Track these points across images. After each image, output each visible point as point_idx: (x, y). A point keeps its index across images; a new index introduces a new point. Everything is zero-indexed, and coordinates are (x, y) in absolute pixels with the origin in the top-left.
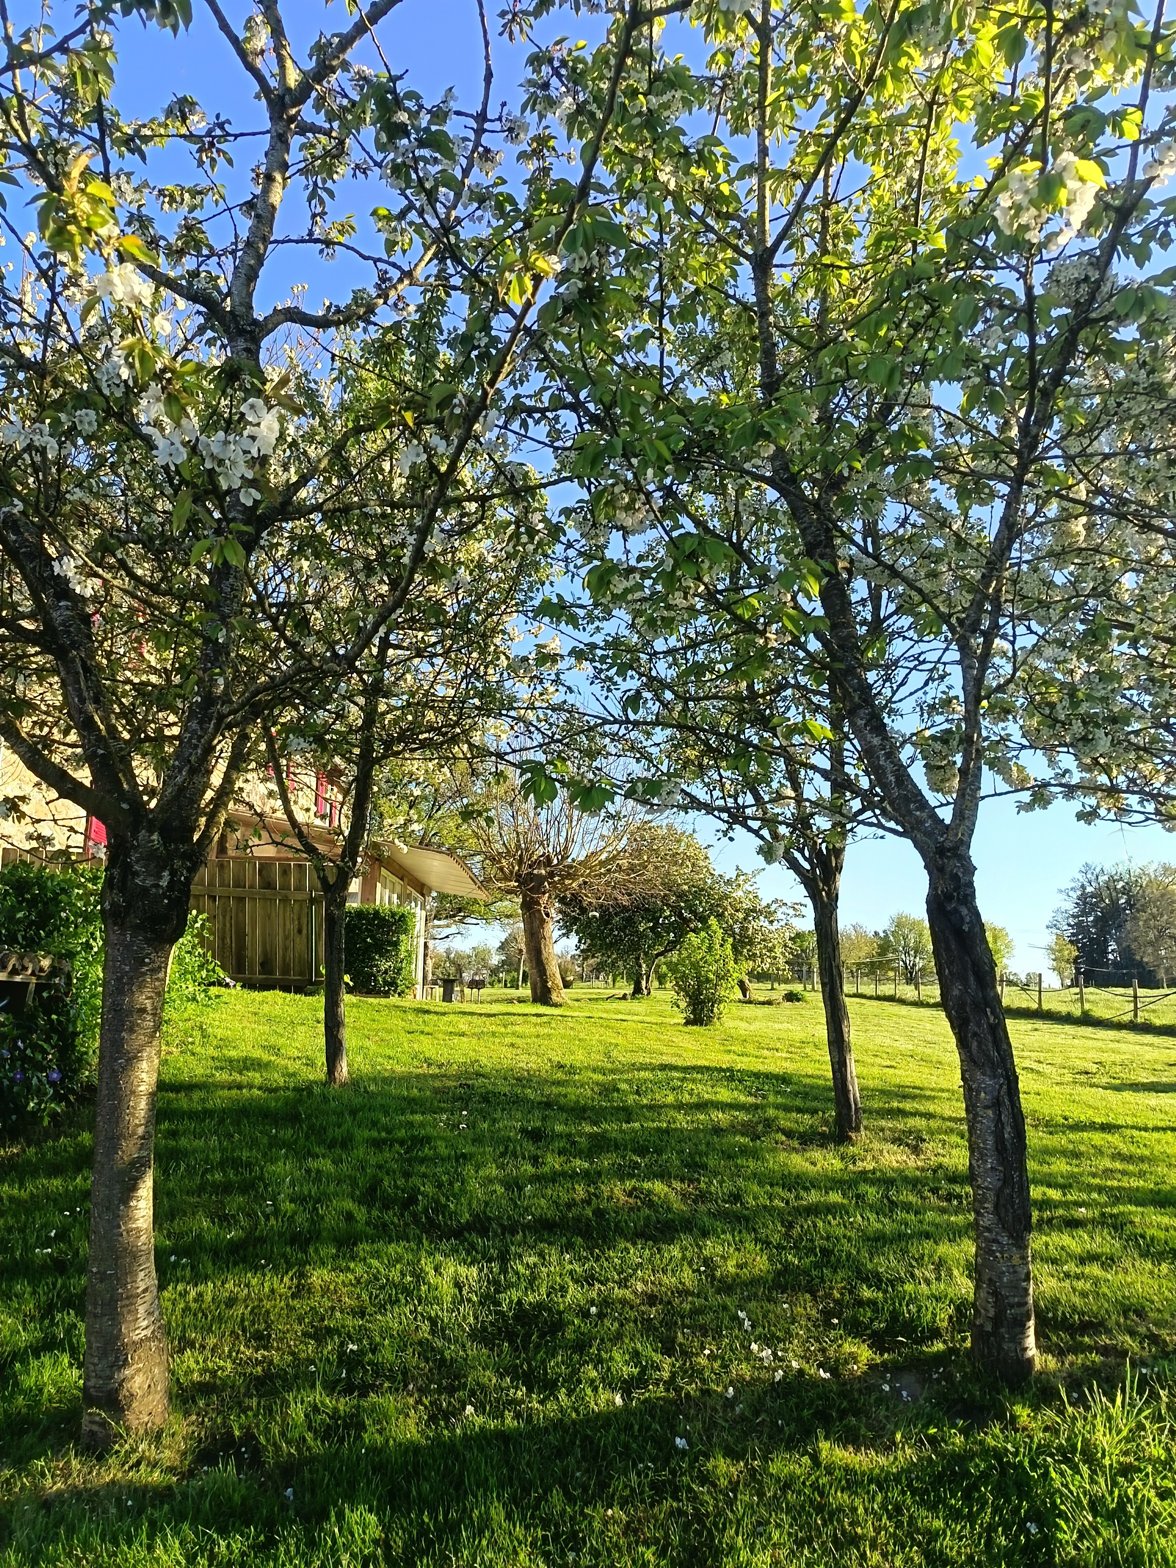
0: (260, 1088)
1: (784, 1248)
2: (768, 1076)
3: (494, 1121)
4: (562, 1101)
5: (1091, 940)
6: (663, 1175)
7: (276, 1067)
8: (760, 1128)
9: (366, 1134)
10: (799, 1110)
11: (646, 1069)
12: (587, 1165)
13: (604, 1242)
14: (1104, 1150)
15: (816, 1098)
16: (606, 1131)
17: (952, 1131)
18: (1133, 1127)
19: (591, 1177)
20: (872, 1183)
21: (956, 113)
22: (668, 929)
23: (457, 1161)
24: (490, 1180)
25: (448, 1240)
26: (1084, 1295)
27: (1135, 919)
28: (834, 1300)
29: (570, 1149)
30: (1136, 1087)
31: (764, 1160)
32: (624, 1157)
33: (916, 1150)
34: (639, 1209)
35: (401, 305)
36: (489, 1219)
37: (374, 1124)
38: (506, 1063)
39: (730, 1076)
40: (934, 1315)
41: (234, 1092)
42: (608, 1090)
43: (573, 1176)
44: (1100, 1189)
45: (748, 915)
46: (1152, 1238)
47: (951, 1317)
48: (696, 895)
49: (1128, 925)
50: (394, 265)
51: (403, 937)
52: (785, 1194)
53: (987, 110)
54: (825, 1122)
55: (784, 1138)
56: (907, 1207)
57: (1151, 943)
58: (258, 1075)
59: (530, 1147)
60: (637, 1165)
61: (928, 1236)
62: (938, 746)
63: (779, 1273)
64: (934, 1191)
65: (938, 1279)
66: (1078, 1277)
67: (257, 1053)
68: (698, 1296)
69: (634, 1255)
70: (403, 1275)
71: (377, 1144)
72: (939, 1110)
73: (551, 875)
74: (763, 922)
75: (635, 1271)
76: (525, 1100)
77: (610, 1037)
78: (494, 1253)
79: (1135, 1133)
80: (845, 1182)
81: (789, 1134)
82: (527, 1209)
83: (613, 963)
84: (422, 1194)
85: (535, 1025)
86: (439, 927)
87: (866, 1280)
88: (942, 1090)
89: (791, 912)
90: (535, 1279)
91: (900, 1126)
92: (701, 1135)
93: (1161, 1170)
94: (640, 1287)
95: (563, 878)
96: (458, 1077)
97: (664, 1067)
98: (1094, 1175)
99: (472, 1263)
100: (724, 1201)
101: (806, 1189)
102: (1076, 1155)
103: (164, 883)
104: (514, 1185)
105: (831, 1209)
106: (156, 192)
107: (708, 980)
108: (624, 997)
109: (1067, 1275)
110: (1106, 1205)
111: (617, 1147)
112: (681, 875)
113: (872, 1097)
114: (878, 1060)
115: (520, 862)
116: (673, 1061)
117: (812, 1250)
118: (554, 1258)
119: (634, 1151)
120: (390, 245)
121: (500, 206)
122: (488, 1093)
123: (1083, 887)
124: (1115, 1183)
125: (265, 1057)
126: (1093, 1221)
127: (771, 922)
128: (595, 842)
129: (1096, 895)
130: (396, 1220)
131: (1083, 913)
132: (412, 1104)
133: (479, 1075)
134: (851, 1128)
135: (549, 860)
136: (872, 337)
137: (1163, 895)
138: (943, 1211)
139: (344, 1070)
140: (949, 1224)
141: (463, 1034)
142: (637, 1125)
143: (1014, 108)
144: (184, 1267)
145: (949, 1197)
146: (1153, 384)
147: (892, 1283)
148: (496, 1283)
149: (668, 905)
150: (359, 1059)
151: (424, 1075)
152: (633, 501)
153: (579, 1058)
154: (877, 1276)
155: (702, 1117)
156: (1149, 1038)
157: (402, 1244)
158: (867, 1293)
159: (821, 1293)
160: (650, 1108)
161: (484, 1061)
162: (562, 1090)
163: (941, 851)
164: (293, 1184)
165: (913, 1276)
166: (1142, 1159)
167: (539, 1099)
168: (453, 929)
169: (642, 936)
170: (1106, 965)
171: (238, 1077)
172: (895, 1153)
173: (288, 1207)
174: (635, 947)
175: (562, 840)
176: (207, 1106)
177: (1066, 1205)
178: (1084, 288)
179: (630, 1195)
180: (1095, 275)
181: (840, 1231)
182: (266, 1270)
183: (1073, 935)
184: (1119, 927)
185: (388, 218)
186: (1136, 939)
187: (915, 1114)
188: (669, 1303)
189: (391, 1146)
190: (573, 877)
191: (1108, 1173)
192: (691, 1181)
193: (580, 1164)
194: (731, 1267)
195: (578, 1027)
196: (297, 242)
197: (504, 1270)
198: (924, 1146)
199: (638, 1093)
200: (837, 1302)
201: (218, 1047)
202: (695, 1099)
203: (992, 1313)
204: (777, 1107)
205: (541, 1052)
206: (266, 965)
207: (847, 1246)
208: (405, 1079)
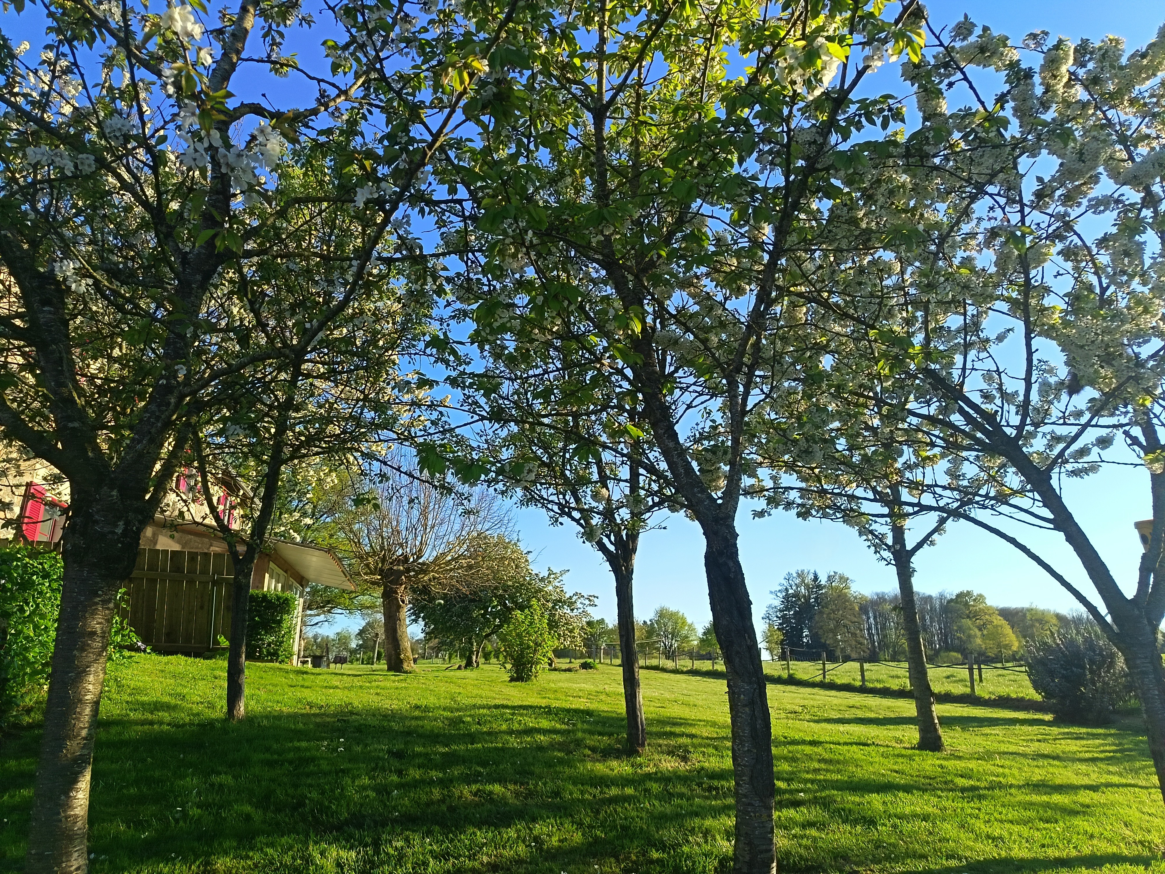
0: (168, 725)
1: (594, 827)
2: (577, 711)
3: (366, 745)
4: (420, 730)
5: (792, 627)
6: (501, 780)
7: (182, 709)
8: (572, 746)
9: (262, 756)
10: (600, 734)
11: (484, 708)
12: (441, 775)
13: (457, 829)
14: (813, 757)
15: (611, 726)
16: (456, 750)
17: (709, 745)
18: (830, 743)
19: (445, 783)
20: (656, 780)
21: (728, 33)
22: (495, 615)
23: (337, 774)
24: (364, 788)
25: (331, 832)
26: (807, 848)
27: (821, 613)
28: (632, 862)
29: (428, 763)
30: (829, 721)
31: (576, 768)
32: (470, 769)
33: (685, 759)
34: (483, 805)
35: (337, 114)
36: (364, 816)
37: (268, 749)
38: (374, 705)
39: (549, 711)
40: (704, 867)
41: (146, 727)
42: (455, 722)
43: (431, 783)
44: (812, 782)
45: (555, 605)
46: (850, 811)
47: (716, 868)
48: (518, 589)
49: (817, 618)
50: (334, 85)
51: (285, 616)
52: (593, 790)
53: (749, 32)
54: (618, 741)
55: (590, 752)
56: (681, 796)
57: (831, 630)
58: (167, 714)
59: (396, 764)
60: (480, 774)
61: (697, 815)
62: (709, 456)
63: (590, 845)
64: (700, 785)
65: (706, 842)
66: (802, 837)
67: (166, 699)
68: (530, 863)
69: (480, 836)
70: (294, 858)
71: (271, 764)
72: (699, 733)
73: (408, 570)
74: (567, 610)
75: (481, 848)
76: (391, 730)
77: (454, 689)
78: (369, 840)
79: (832, 746)
80: (636, 781)
81: (593, 749)
82: (395, 808)
83: (451, 642)
84: (309, 799)
85: (394, 681)
86: (311, 615)
87: (654, 846)
88: (700, 721)
89: (587, 602)
90: (402, 858)
91: (672, 743)
92: (529, 752)
93: (851, 768)
94: (485, 859)
95: (417, 573)
96: (334, 715)
97: (496, 707)
98: (808, 772)
99: (351, 848)
100: (547, 797)
101: (608, 786)
102: (794, 760)
103: (119, 531)
104: (383, 790)
105: (627, 799)
106: (139, 17)
107: (529, 647)
108: (459, 668)
109: (795, 836)
110: (816, 791)
111: (464, 762)
112: (508, 574)
113: (652, 724)
114: (652, 704)
115: (383, 560)
116: (505, 702)
117: (615, 827)
118: (417, 841)
119: (478, 764)
120: (335, 68)
121: (422, 47)
122: (361, 725)
123: (787, 590)
124: (822, 777)
125: (173, 702)
126: (809, 801)
127: (572, 610)
128: (443, 546)
129: (796, 595)
130: (287, 819)
131: (787, 609)
132: (299, 735)
133: (352, 713)
134: (638, 745)
135: (406, 559)
136: (675, 168)
137: (839, 596)
138: (707, 798)
139: (241, 709)
140: (710, 806)
141: (337, 687)
142: (479, 745)
143: (767, 33)
144: (103, 862)
145: (710, 789)
146: (851, 218)
147: (673, 847)
148: (372, 862)
149: (496, 596)
150: (252, 703)
151: (308, 714)
152: (517, 251)
153: (431, 701)
154: (662, 842)
155: (529, 739)
156: (833, 693)
157: (293, 836)
158: (655, 855)
159: (622, 857)
160: (489, 733)
161: (356, 703)
162: (420, 723)
163: (716, 520)
164: (199, 794)
165: (688, 841)
166: (838, 762)
167: (402, 729)
168: (322, 617)
169: (475, 621)
170: (802, 646)
171: (149, 716)
172: (670, 761)
173: (194, 812)
174: (468, 630)
175: (418, 543)
176: (123, 737)
177: (791, 792)
178: (814, 148)
179: (475, 795)
180: (820, 140)
181: (634, 814)
182: (177, 861)
183: (780, 624)
184: (810, 619)
185: (335, 47)
186: (821, 628)
187: (682, 735)
188: (509, 869)
189: (282, 765)
190: (425, 572)
191: (816, 771)
192: (522, 784)
193: (435, 774)
194: (554, 841)
195: (428, 683)
196: (258, 61)
197: (377, 852)
198: (690, 756)
199: (479, 723)
200: (633, 862)
201: (130, 695)
202: (522, 727)
203: (747, 858)
204: (584, 731)
205: (401, 697)
206: (171, 636)
207: (639, 823)
208: (293, 717)
